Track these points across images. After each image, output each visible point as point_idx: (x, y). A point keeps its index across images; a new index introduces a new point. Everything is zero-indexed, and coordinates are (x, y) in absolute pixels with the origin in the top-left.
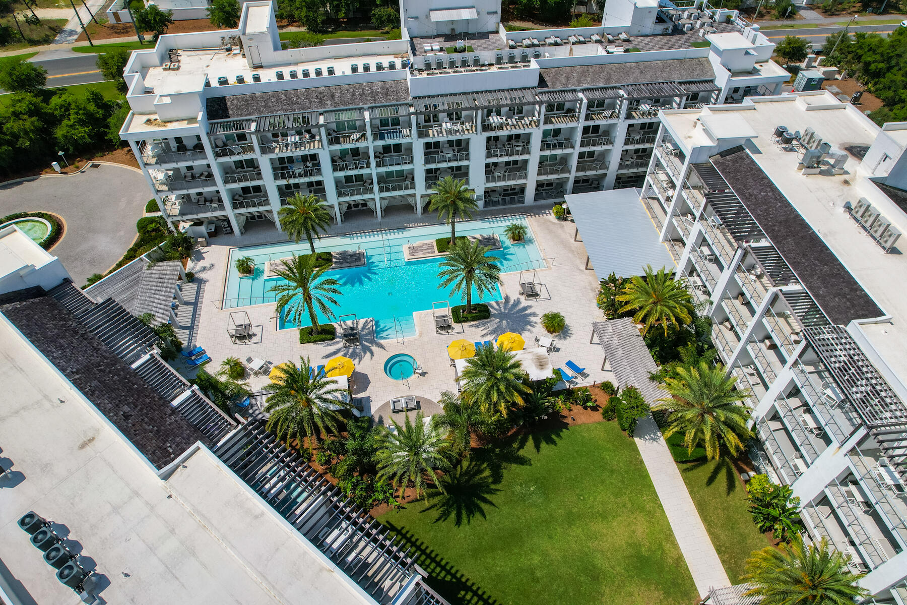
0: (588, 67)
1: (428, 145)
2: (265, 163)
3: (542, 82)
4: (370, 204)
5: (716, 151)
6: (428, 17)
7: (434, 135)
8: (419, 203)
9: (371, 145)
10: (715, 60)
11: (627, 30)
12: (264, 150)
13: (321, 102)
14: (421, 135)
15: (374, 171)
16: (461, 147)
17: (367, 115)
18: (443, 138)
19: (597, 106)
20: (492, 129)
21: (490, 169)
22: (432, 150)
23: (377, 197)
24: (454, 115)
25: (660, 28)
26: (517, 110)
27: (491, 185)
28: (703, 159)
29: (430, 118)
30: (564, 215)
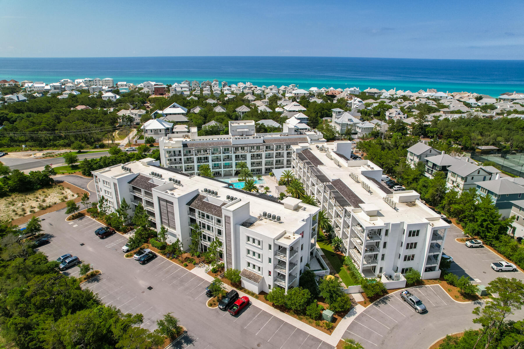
0: (275, 140)
1: (236, 156)
2: (195, 158)
3: (264, 142)
4: (220, 172)
5: (302, 150)
6: (236, 130)
7: (237, 154)
8: (234, 172)
9: (222, 156)
10: (308, 137)
11: (287, 133)
12: (196, 155)
13: (210, 145)
14: (234, 153)
15: (222, 162)
16: (244, 157)
17: (221, 148)
18: (240, 154)
19: (279, 147)
20: (252, 152)
21: (252, 164)
22: (237, 157)
23: (222, 171)
24: (243, 148)
25: (296, 133)
26: (258, 148)
27: (253, 168)
28: (299, 152)
29: (237, 149)
30: (273, 175)
